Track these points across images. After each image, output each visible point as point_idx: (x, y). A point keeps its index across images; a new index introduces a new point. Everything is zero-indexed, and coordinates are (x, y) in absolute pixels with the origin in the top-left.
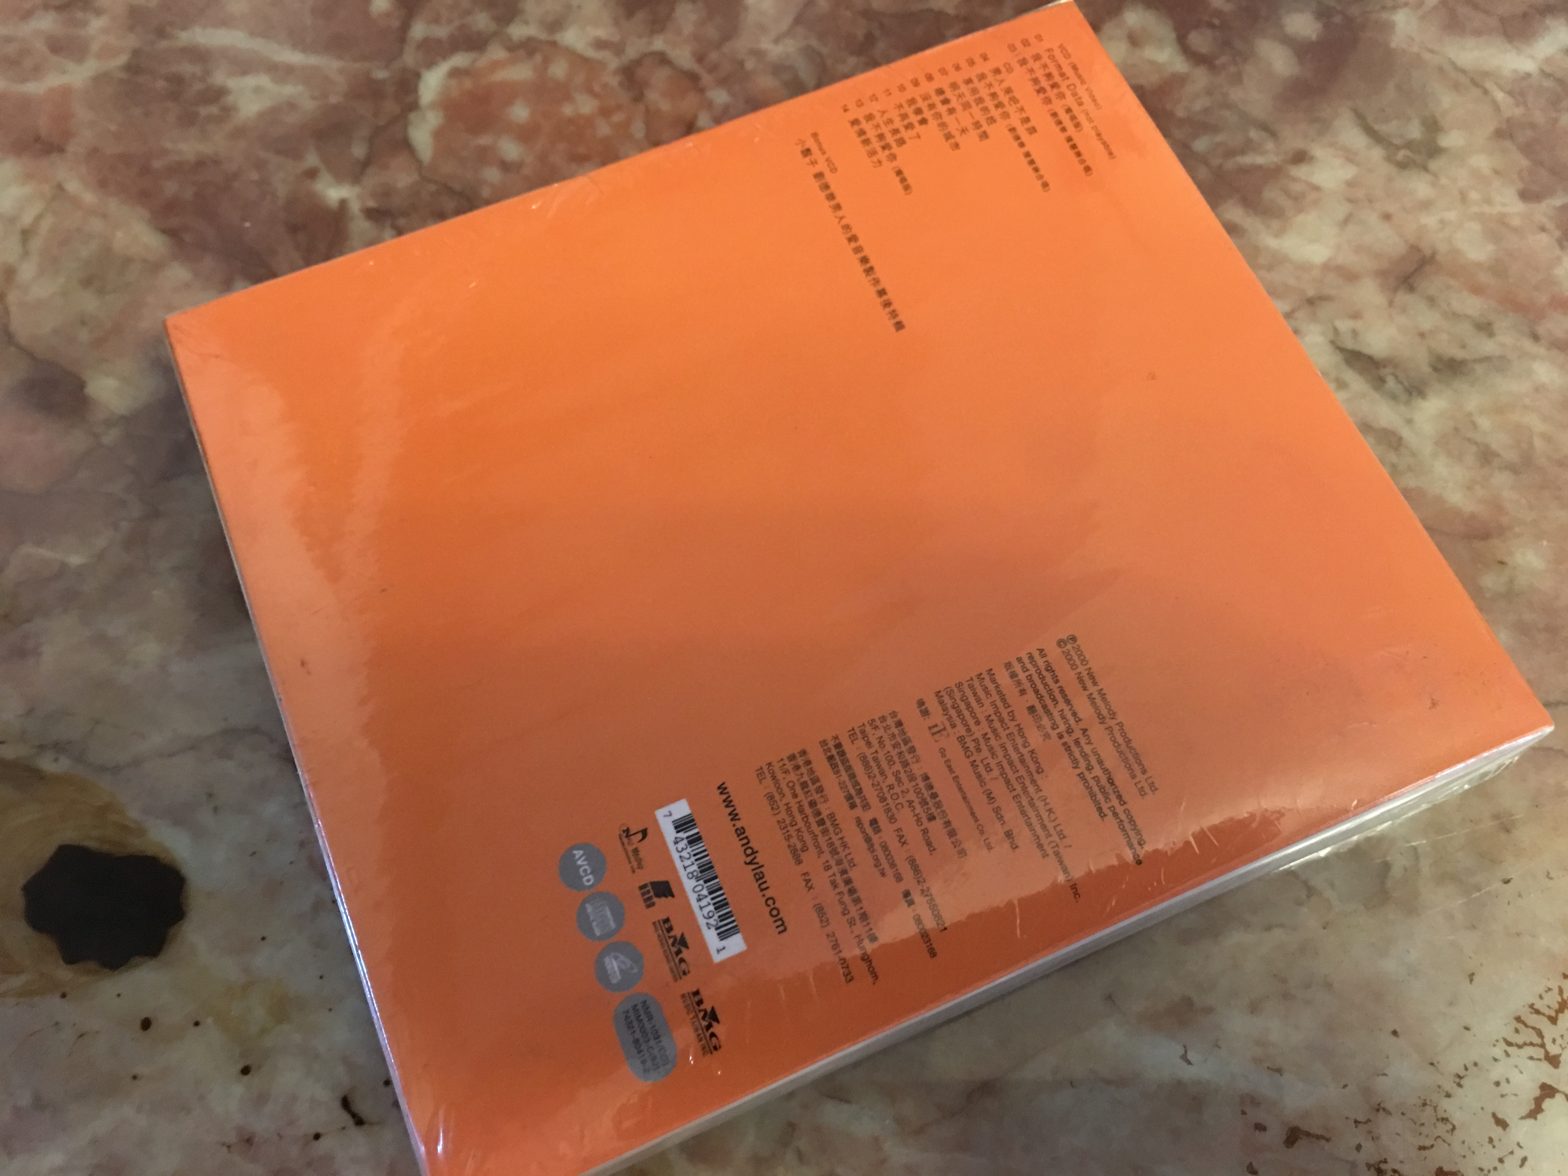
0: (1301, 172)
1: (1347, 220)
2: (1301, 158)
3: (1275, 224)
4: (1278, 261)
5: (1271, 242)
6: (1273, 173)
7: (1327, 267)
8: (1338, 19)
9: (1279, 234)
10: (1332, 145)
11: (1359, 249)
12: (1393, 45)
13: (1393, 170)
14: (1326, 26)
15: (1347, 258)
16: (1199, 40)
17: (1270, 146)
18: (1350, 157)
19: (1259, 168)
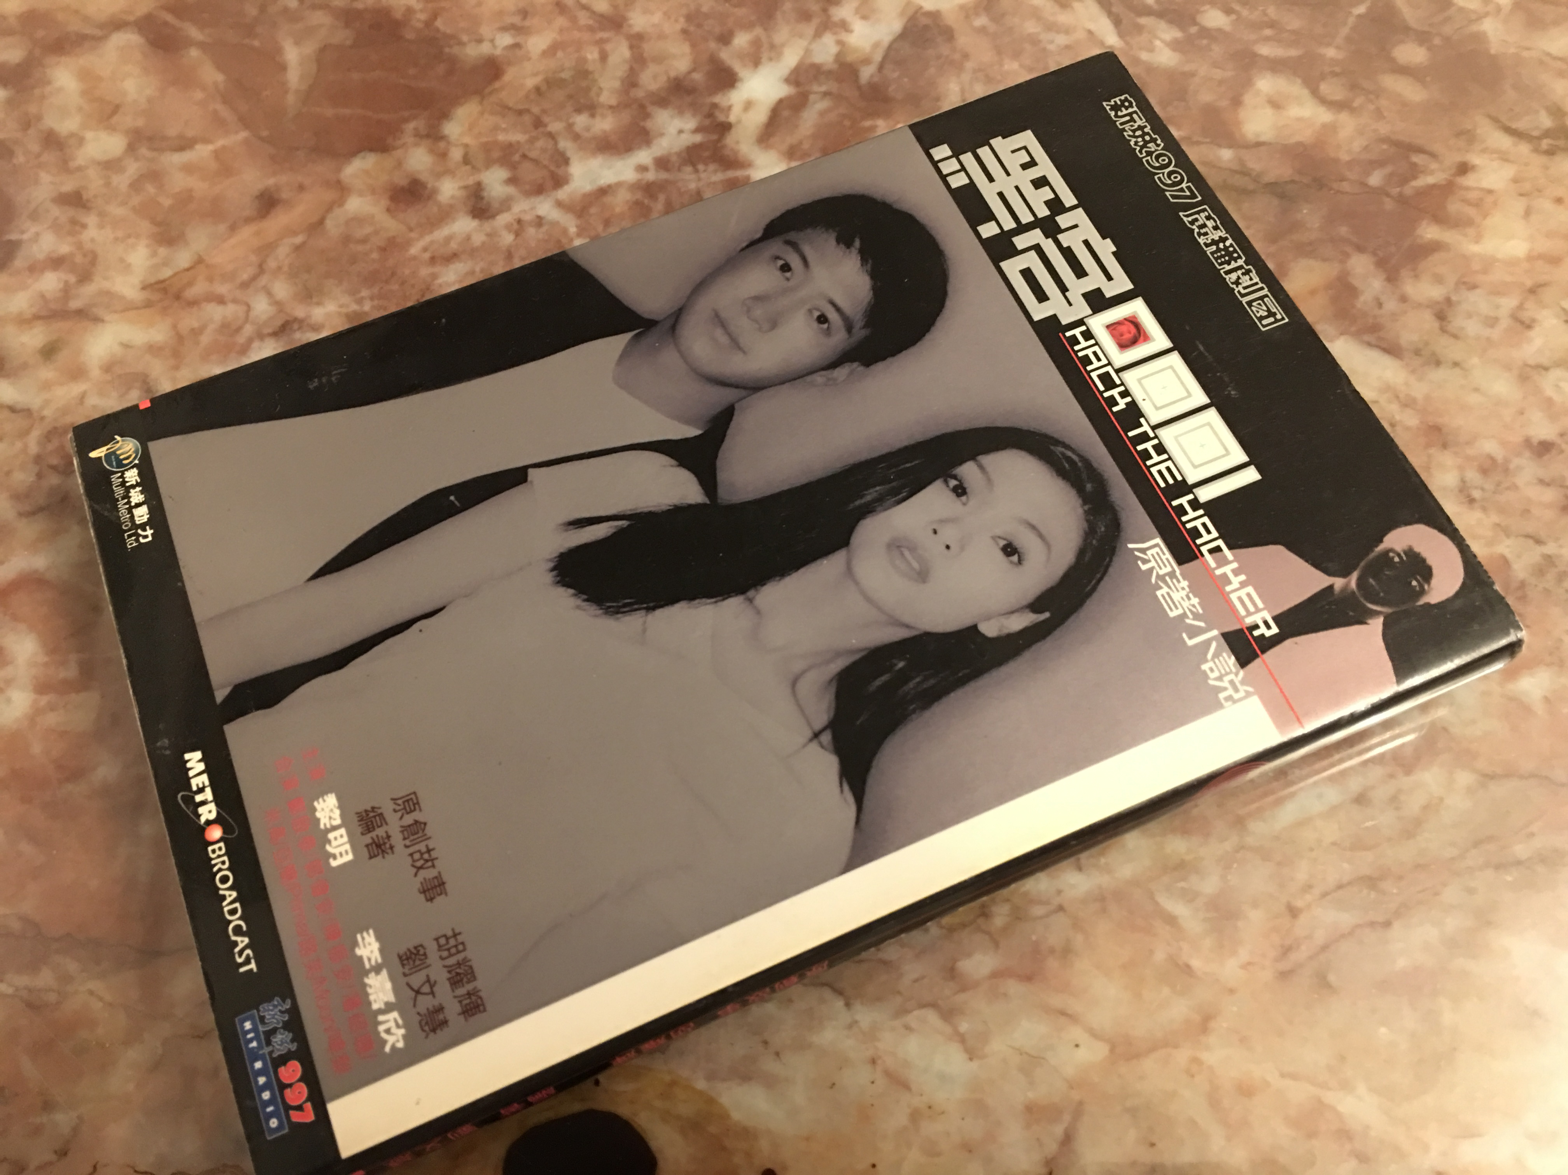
0: (1469, 180)
1: (1527, 213)
2: (1464, 169)
3: (1471, 231)
4: (1489, 264)
5: (1474, 248)
6: (1448, 188)
7: (1531, 258)
8: (1437, 41)
9: (1478, 239)
10: (1484, 151)
11: (1550, 235)
12: (1493, 51)
13: (1544, 159)
14: (1429, 49)
15: (1544, 245)
16: (1331, 89)
17: (1434, 166)
18: (1504, 158)
19: (1433, 186)
